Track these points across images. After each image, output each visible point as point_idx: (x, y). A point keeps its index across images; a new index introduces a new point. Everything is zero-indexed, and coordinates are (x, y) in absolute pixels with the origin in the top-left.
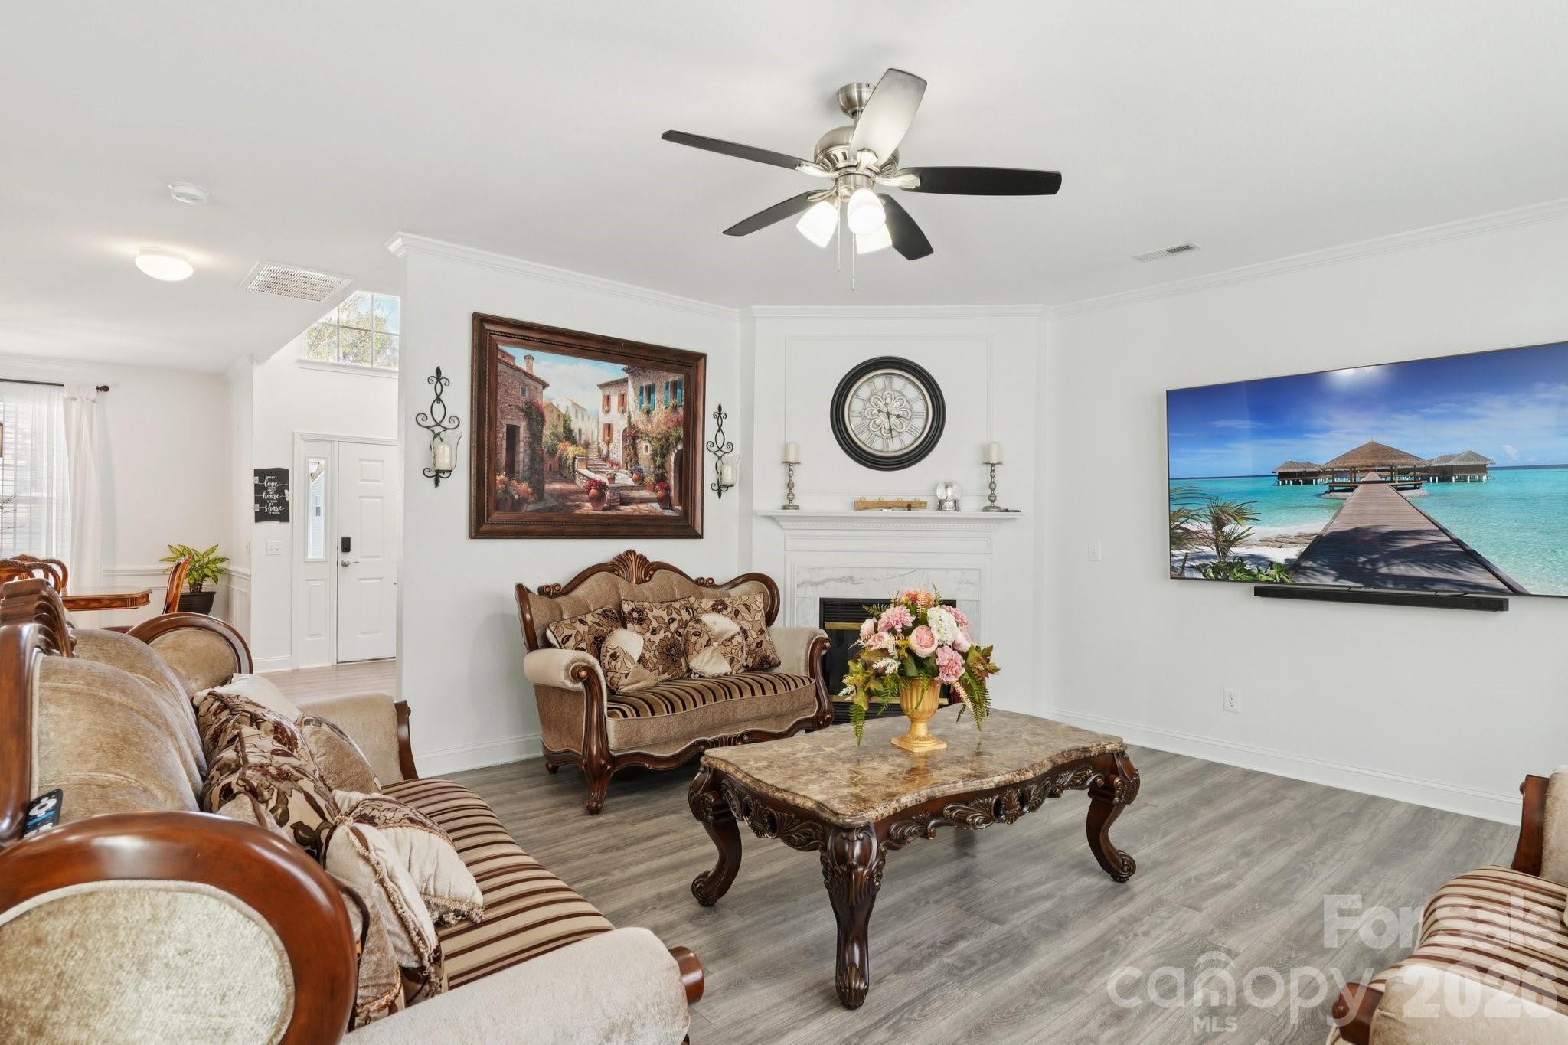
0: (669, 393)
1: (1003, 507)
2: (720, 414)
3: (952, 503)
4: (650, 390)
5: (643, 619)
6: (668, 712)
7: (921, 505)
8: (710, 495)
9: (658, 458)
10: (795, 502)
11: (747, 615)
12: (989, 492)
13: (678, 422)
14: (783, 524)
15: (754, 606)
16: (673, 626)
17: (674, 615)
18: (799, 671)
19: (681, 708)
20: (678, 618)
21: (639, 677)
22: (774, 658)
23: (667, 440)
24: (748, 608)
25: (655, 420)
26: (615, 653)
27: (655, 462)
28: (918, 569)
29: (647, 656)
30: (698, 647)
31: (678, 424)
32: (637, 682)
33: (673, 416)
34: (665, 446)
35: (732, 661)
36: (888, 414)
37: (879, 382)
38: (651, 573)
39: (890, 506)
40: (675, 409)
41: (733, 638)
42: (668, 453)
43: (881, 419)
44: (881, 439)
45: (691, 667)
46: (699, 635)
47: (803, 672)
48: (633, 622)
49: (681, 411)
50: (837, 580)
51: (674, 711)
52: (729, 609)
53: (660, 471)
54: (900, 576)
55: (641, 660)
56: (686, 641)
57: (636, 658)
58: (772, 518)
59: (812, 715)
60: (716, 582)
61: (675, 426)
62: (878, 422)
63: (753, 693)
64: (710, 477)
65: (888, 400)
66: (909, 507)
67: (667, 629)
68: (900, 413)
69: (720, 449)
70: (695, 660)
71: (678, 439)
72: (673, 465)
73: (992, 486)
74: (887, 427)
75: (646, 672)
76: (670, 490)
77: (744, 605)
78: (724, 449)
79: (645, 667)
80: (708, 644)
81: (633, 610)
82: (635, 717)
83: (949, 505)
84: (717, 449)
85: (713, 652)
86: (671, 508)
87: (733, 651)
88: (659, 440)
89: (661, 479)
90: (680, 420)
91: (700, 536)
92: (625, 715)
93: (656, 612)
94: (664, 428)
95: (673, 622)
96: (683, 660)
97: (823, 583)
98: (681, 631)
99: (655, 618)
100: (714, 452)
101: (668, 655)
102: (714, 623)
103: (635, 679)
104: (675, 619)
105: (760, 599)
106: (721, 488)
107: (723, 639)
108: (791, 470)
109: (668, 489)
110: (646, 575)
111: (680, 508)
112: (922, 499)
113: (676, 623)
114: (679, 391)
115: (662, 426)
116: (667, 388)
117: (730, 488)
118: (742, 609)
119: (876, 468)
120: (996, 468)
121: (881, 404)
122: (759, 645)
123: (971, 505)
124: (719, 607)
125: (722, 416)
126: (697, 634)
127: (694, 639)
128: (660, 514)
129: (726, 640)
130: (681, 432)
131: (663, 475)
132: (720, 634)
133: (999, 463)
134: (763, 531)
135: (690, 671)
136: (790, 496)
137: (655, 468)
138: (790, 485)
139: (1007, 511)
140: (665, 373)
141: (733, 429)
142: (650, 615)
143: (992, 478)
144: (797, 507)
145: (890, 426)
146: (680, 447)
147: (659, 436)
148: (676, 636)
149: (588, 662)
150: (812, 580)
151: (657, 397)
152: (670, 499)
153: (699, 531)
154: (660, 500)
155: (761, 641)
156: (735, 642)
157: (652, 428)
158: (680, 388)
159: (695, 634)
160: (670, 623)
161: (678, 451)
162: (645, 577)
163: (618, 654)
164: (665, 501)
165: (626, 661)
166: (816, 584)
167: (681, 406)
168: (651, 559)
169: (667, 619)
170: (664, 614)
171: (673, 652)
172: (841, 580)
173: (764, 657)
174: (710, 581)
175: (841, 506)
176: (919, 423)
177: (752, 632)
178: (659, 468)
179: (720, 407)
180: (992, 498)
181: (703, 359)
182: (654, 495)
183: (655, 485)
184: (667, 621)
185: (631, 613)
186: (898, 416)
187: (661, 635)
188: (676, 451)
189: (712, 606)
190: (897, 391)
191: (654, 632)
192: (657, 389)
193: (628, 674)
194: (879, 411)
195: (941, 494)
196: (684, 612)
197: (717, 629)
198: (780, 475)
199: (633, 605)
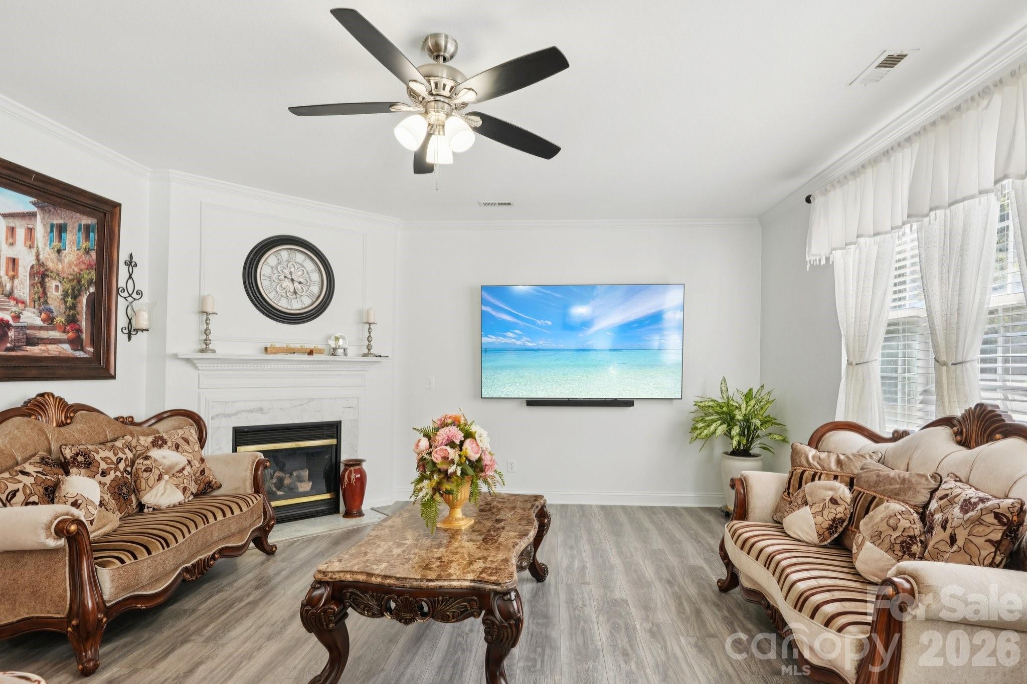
0: (82, 235)
1: (377, 353)
2: (131, 263)
3: (342, 351)
4: (62, 229)
5: (90, 463)
6: (164, 548)
7: (320, 351)
8: (122, 338)
9: (69, 299)
10: (210, 347)
11: (186, 447)
12: (367, 343)
13: (90, 265)
14: (199, 365)
15: (191, 438)
16: (122, 466)
17: (121, 455)
18: (245, 490)
19: (174, 541)
20: (124, 457)
21: (105, 521)
22: (216, 482)
23: (79, 282)
24: (187, 441)
25: (66, 260)
26: (76, 501)
27: (66, 302)
28: (314, 399)
29: (106, 499)
30: (151, 483)
31: (90, 267)
32: (104, 526)
33: (86, 259)
34: (77, 288)
35: (184, 490)
36: (292, 280)
37: (285, 255)
38: (72, 415)
39: (293, 351)
40: (87, 251)
41: (183, 469)
42: (80, 295)
43: (287, 283)
44: (285, 299)
45: (143, 503)
46: (151, 471)
47: (250, 490)
48: (78, 467)
49: (94, 254)
50: (248, 411)
51: (168, 546)
52: (169, 444)
53: (71, 312)
54: (301, 405)
55: (101, 504)
56: (137, 478)
57: (97, 503)
58: (188, 360)
59: (261, 524)
60: (137, 420)
61: (87, 269)
62: (284, 285)
63: (224, 515)
64: (122, 322)
65: (292, 270)
66: (311, 353)
67: (117, 469)
68: (302, 280)
69: (130, 295)
70: (149, 495)
71: (90, 282)
72: (84, 307)
73: (369, 339)
74: (292, 290)
75: (110, 514)
76: (81, 332)
77: (183, 438)
78: (134, 295)
79: (107, 510)
80: (160, 478)
81: (77, 454)
82: (133, 560)
83: (340, 351)
84: (128, 295)
85: (166, 485)
86: (82, 349)
87: (185, 481)
88: (71, 281)
89: (72, 320)
90: (93, 263)
91: (113, 377)
92: (122, 561)
93: (103, 454)
94: (76, 269)
95: (120, 461)
96: (133, 497)
97: (236, 414)
98: (129, 469)
99: (103, 459)
100: (125, 298)
101: (120, 494)
102: (164, 458)
103: (101, 523)
104: (122, 459)
105: (193, 431)
106: (131, 332)
107: (174, 471)
108: (207, 319)
109: (79, 330)
110: (66, 418)
111: (91, 350)
112: (320, 347)
113: (123, 461)
114: (92, 234)
115: (73, 267)
116: (79, 230)
117: (139, 333)
118: (181, 442)
119: (282, 322)
120: (372, 326)
121: (287, 272)
122: (203, 472)
123: (353, 353)
124: (160, 442)
125: (133, 264)
126: (148, 470)
127: (146, 475)
128: (71, 356)
129: (177, 472)
130: (93, 274)
131: (74, 316)
132: (171, 467)
133: (375, 323)
134: (176, 372)
135: (141, 507)
136: (206, 342)
137: (66, 308)
138: (207, 332)
139: (380, 356)
140: (78, 215)
141: (143, 278)
142: (97, 457)
143: (370, 333)
144: (214, 351)
145: (295, 290)
146: (92, 290)
147: (71, 277)
148: (125, 475)
149: (72, 515)
150: (226, 413)
151: (69, 237)
152: (81, 340)
153: (112, 373)
154: (70, 342)
155: (204, 469)
156: (185, 472)
157: (63, 268)
158: (93, 232)
159: (146, 471)
160: (118, 463)
161: (90, 294)
162: (66, 420)
163: (80, 502)
164: (76, 343)
165: (89, 507)
166: (229, 416)
167: (94, 250)
168: (70, 401)
169: (115, 459)
170: (110, 454)
171: (125, 491)
172: (252, 411)
173: (207, 483)
174: (130, 420)
175: (252, 350)
176: (315, 289)
177: (195, 461)
178: (70, 309)
179: (131, 256)
180: (369, 347)
181: (118, 208)
182: (64, 336)
183: (65, 326)
184: (115, 461)
185: (74, 458)
186: (300, 283)
187: (112, 476)
188: (88, 293)
189: (152, 442)
190: (299, 263)
191: (104, 474)
192: (69, 229)
193: (93, 520)
194: (285, 277)
195: (332, 344)
196: (127, 450)
197: (167, 462)
198: (194, 323)
199: (75, 450)
